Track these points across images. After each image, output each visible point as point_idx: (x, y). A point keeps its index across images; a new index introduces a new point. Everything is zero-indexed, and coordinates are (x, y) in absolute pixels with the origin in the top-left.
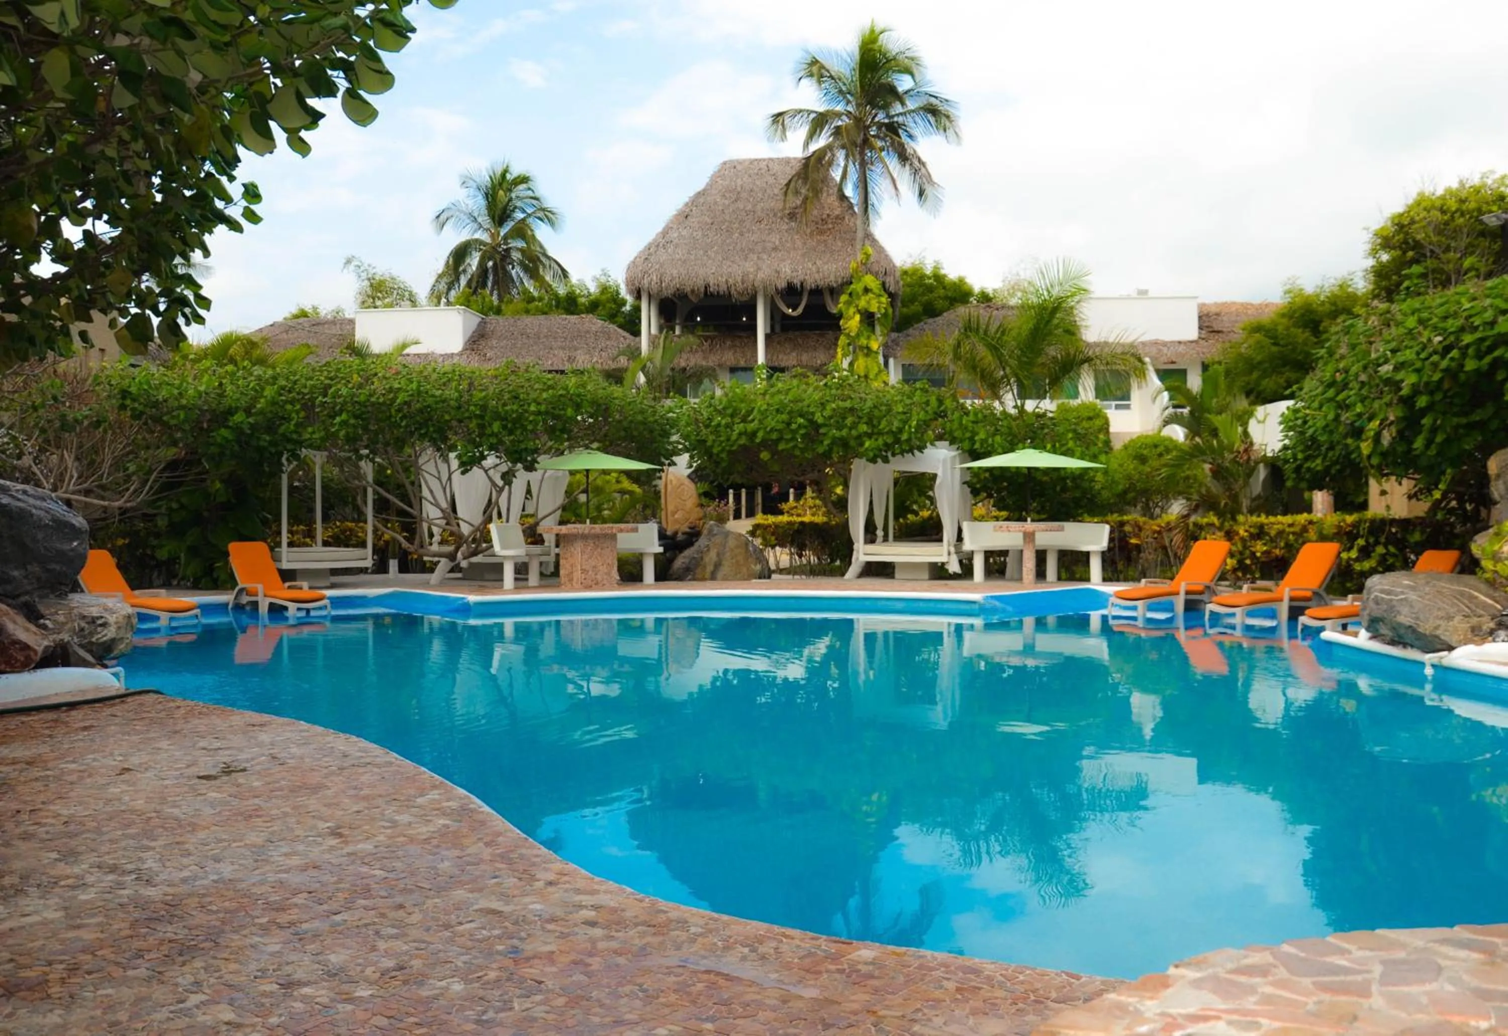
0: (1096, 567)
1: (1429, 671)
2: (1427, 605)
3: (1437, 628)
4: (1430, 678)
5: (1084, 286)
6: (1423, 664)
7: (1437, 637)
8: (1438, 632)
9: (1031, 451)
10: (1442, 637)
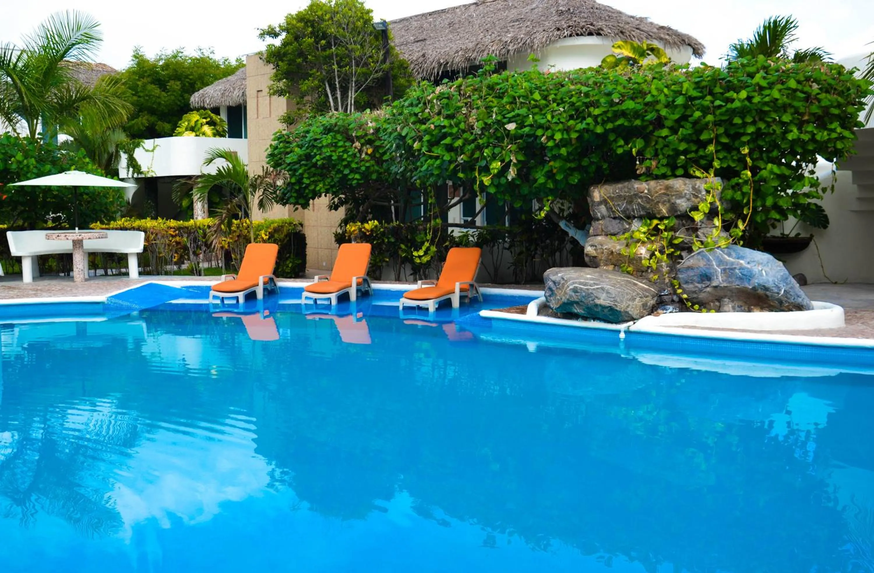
0: (133, 265)
1: (622, 335)
2: (619, 292)
3: (628, 307)
4: (622, 340)
5: (95, 35)
6: (619, 332)
7: (627, 312)
8: (629, 309)
9: (77, 172)
10: (630, 312)
